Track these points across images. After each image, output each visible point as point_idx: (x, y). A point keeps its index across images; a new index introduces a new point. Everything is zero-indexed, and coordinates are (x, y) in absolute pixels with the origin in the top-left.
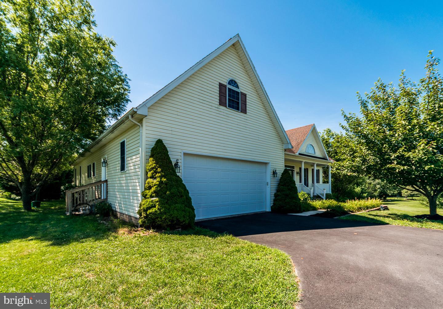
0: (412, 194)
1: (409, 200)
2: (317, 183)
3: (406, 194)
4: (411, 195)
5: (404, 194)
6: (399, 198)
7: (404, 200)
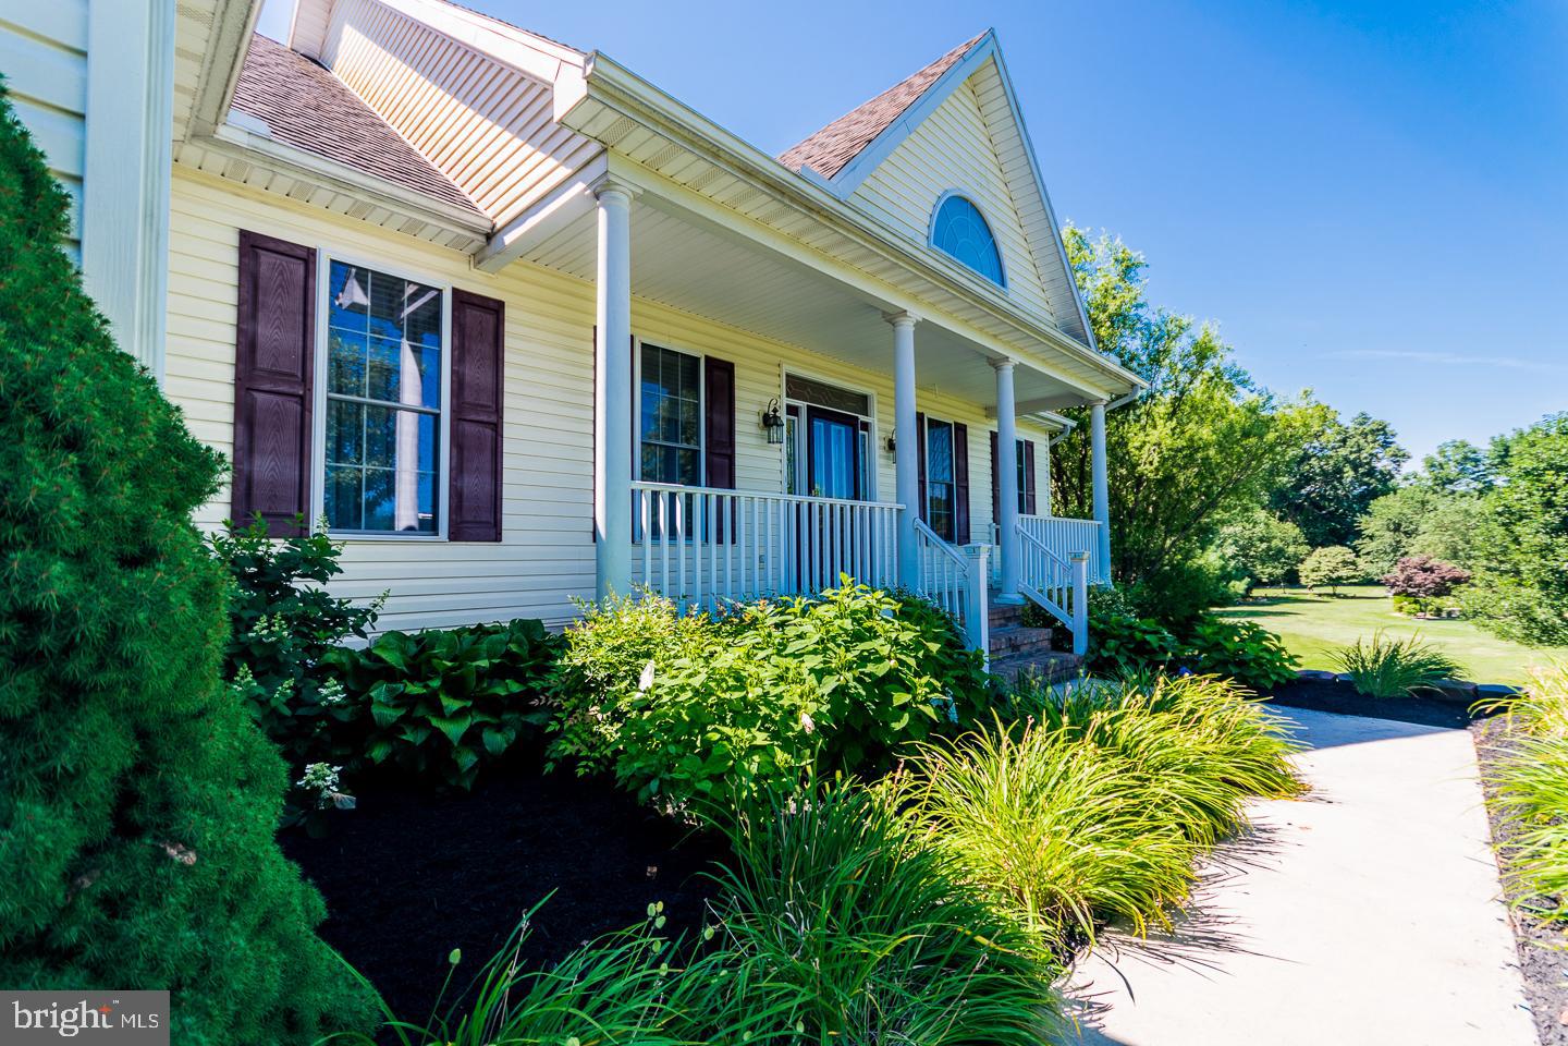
0: (1334, 576)
1: (1326, 599)
2: (1021, 511)
3: (1313, 576)
4: (1331, 579)
5: (1307, 577)
6: (1289, 592)
7: (1308, 597)
